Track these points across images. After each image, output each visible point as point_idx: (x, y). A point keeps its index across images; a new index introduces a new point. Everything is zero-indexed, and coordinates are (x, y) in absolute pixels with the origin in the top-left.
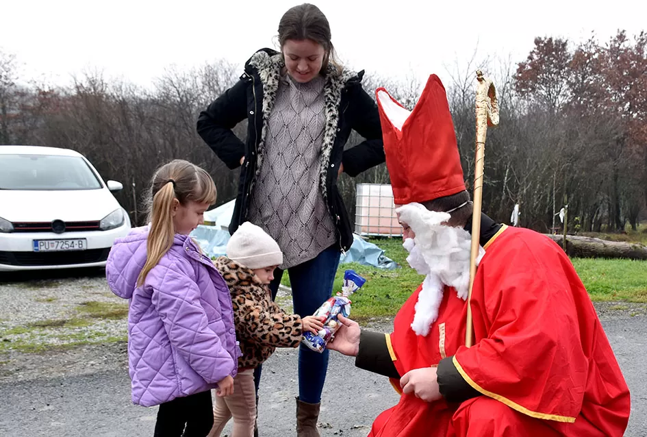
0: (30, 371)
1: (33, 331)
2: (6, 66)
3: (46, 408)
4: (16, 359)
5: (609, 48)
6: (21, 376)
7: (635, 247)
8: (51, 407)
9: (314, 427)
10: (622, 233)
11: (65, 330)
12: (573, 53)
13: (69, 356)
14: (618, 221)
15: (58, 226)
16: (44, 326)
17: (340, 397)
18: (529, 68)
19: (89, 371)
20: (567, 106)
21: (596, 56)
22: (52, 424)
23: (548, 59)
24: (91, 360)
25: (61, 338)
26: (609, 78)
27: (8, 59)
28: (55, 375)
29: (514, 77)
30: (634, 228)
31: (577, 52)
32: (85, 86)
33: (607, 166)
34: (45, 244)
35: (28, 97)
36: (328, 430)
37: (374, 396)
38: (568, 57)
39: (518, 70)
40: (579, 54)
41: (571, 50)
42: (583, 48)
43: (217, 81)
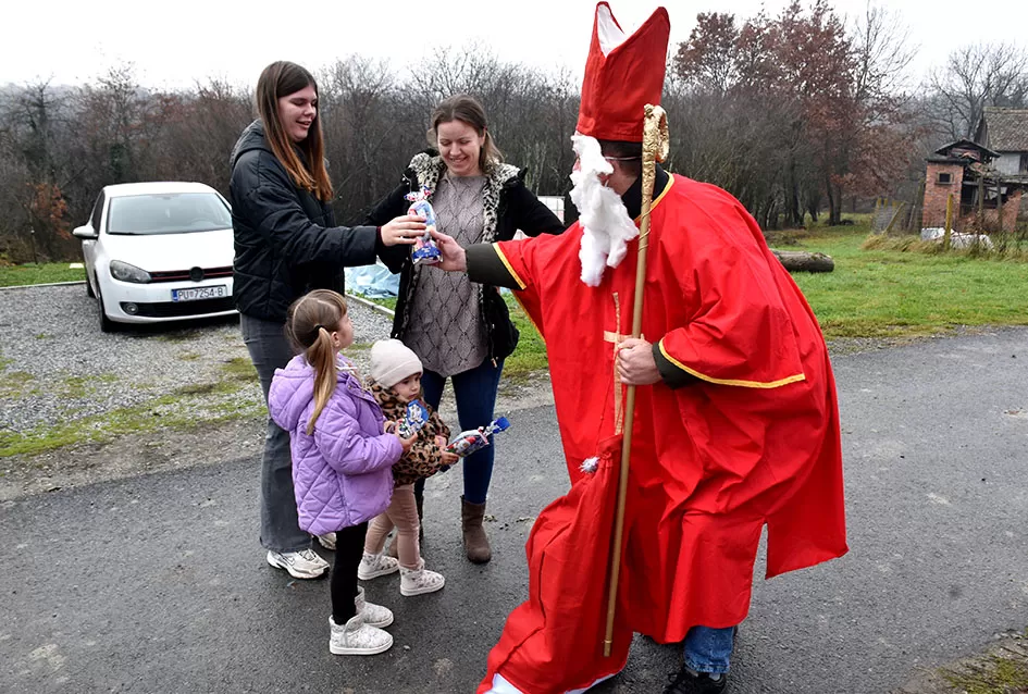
0: (185, 456)
1: (182, 400)
2: (126, 73)
3: (208, 503)
4: (170, 439)
5: (781, 21)
6: (178, 463)
7: (815, 258)
8: (212, 502)
9: (479, 526)
10: (800, 228)
11: (214, 399)
12: (741, 29)
13: (224, 434)
14: (797, 216)
15: (197, 274)
16: (191, 393)
17: (504, 480)
18: (693, 48)
19: (244, 454)
20: (735, 90)
21: (767, 31)
22: (217, 523)
23: (714, 36)
24: (245, 440)
25: (211, 409)
26: (782, 56)
27: (128, 66)
28: (212, 460)
29: (676, 58)
30: (815, 219)
31: (745, 27)
32: (209, 90)
33: (783, 155)
34: (183, 294)
35: (149, 105)
36: (494, 523)
37: (538, 478)
38: (735, 34)
39: (679, 51)
40: (748, 29)
41: (739, 25)
42: (752, 23)
43: (349, 78)
